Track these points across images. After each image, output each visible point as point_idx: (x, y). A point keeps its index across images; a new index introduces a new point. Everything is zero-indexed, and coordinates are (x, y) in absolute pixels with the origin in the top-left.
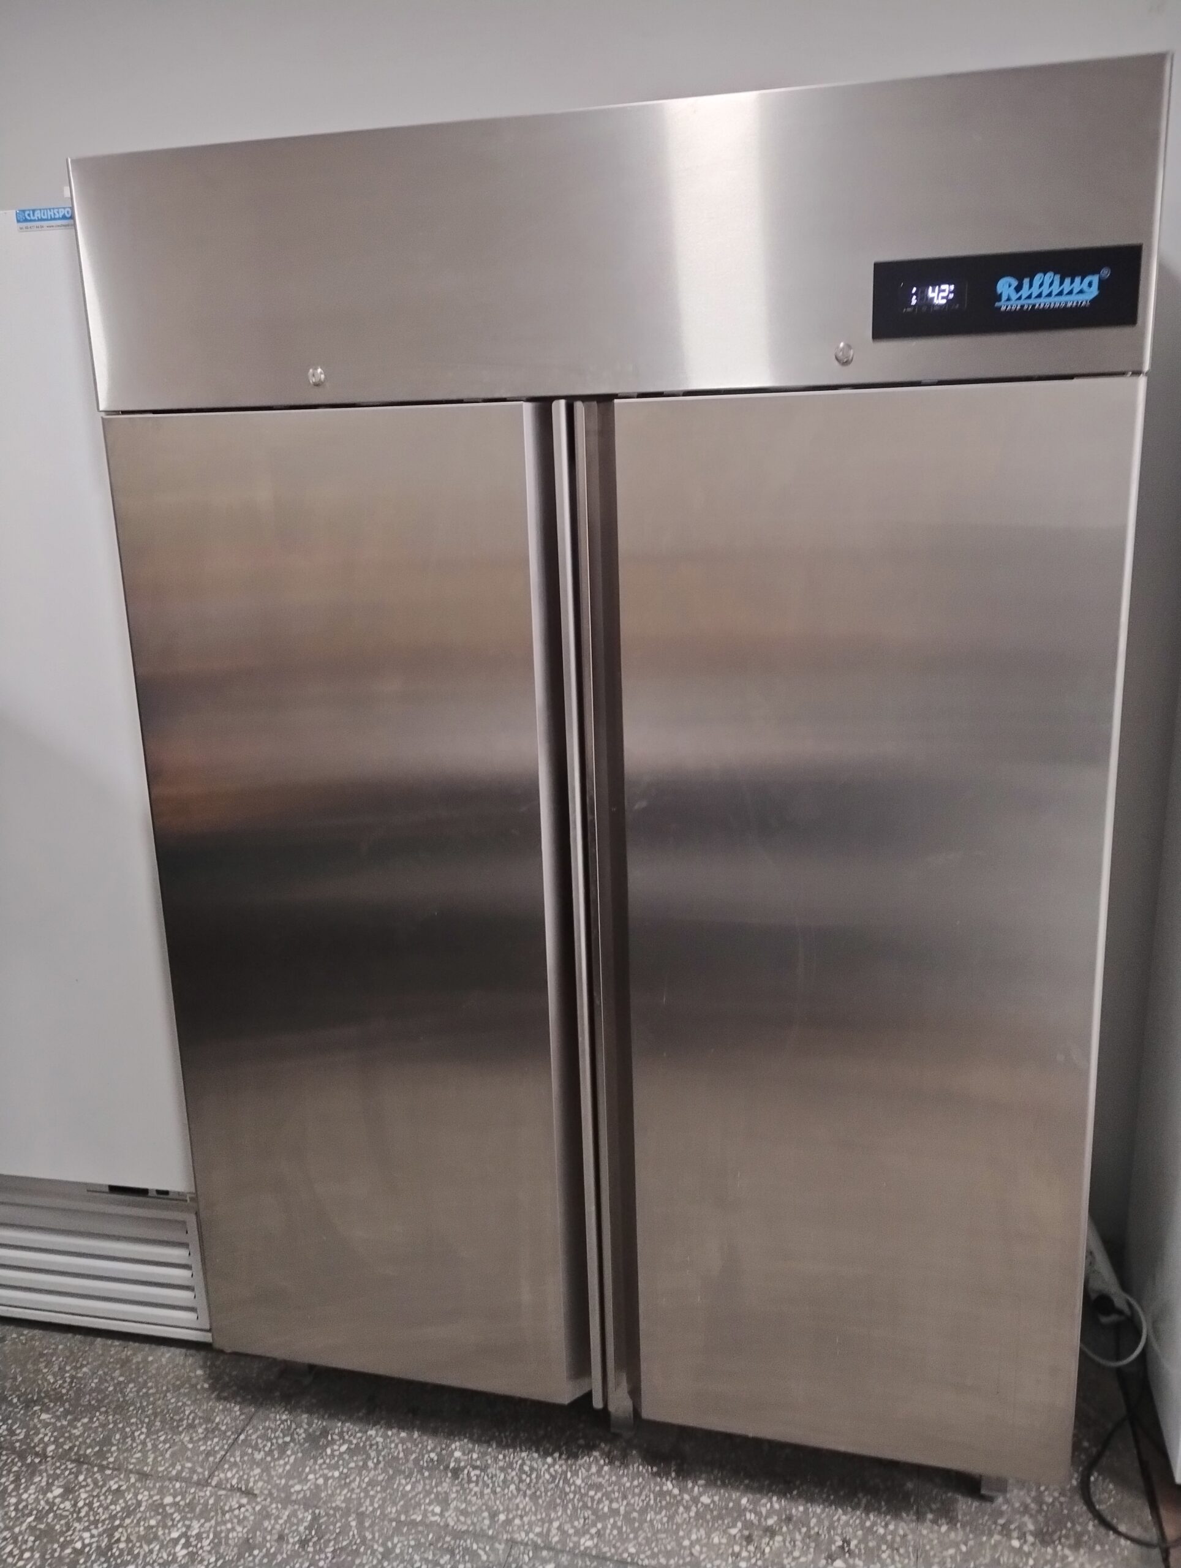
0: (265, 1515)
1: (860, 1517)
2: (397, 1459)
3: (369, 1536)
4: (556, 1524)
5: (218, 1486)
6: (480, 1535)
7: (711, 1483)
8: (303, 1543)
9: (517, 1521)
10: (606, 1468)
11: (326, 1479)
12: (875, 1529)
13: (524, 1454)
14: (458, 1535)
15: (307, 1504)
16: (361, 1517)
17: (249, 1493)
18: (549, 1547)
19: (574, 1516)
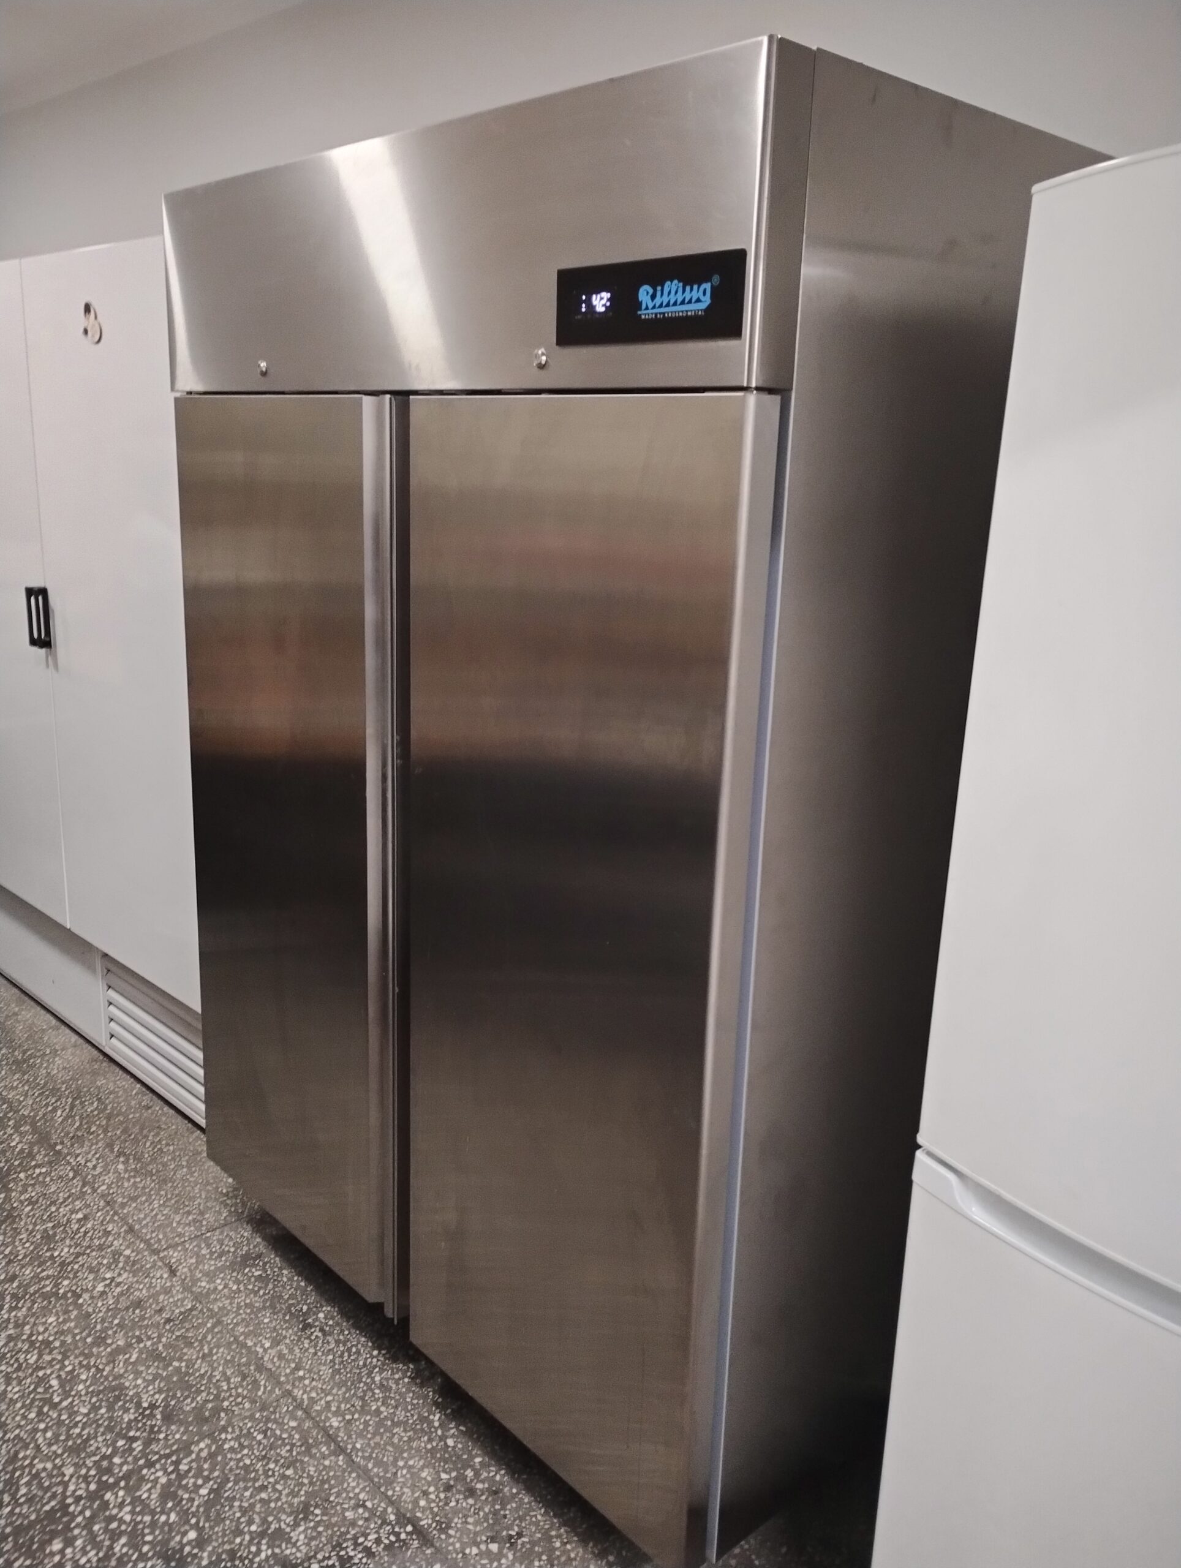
0: (167, 1291)
1: (552, 1524)
2: (281, 1297)
3: (209, 1337)
4: (329, 1398)
5: (161, 1259)
6: (272, 1376)
7: (468, 1434)
8: (168, 1321)
9: (307, 1382)
10: (406, 1380)
11: (226, 1286)
12: (554, 1540)
13: (363, 1339)
14: (260, 1368)
15: (197, 1298)
16: (219, 1322)
17: (173, 1272)
18: (306, 1412)
19: (346, 1400)
